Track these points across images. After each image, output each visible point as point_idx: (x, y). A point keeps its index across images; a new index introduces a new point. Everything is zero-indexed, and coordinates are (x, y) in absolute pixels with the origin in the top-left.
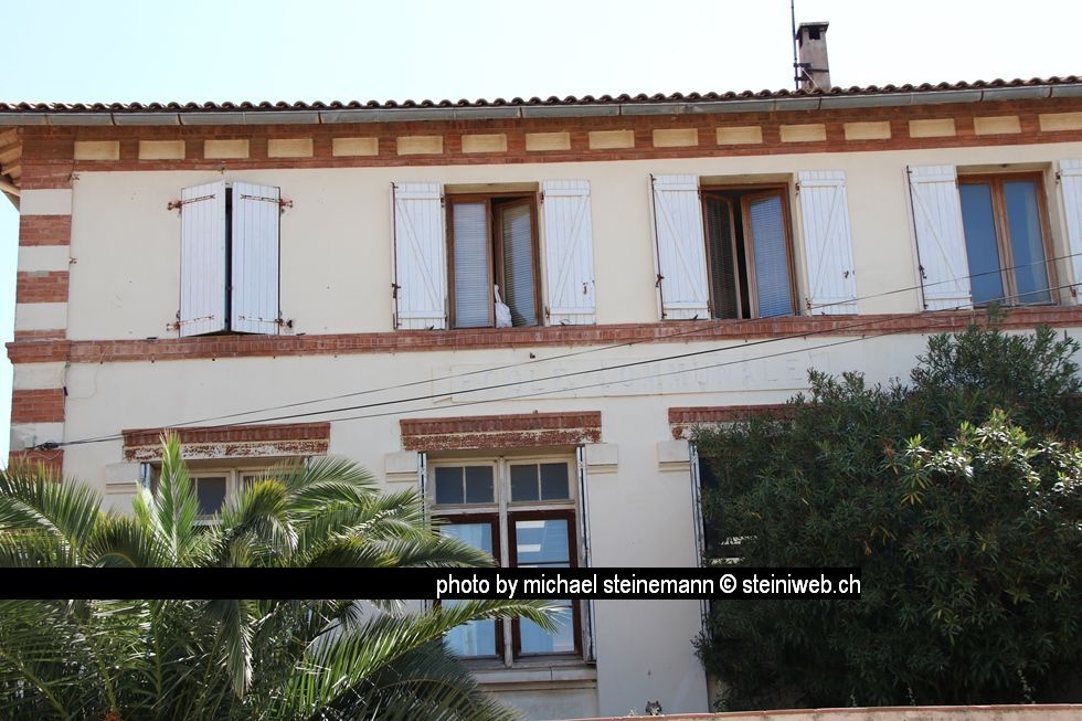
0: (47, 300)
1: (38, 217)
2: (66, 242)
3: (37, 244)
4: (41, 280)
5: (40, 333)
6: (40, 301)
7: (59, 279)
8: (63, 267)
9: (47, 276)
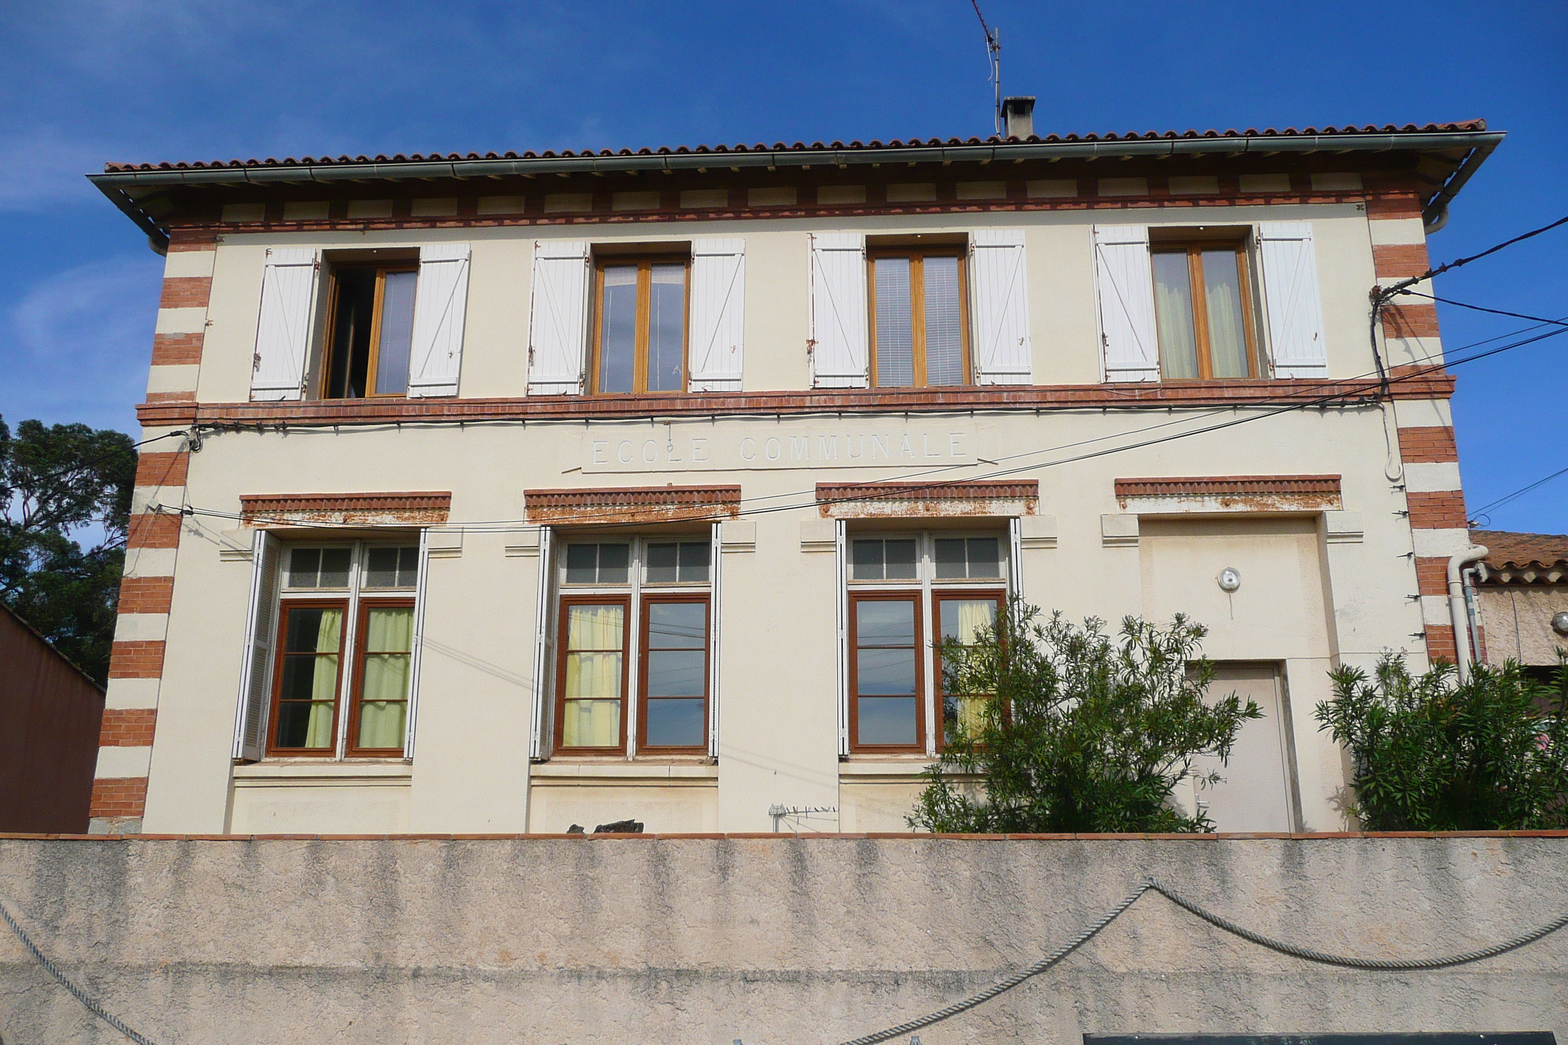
0: (180, 363)
1: (181, 280)
2: (205, 304)
3: (176, 306)
4: (177, 342)
5: (170, 396)
6: (174, 363)
7: (194, 341)
8: (199, 329)
9: (182, 338)
